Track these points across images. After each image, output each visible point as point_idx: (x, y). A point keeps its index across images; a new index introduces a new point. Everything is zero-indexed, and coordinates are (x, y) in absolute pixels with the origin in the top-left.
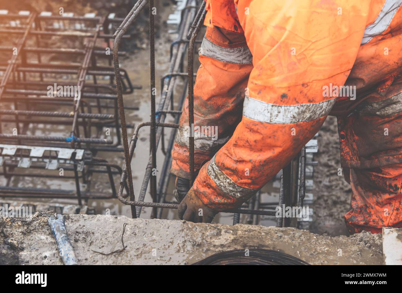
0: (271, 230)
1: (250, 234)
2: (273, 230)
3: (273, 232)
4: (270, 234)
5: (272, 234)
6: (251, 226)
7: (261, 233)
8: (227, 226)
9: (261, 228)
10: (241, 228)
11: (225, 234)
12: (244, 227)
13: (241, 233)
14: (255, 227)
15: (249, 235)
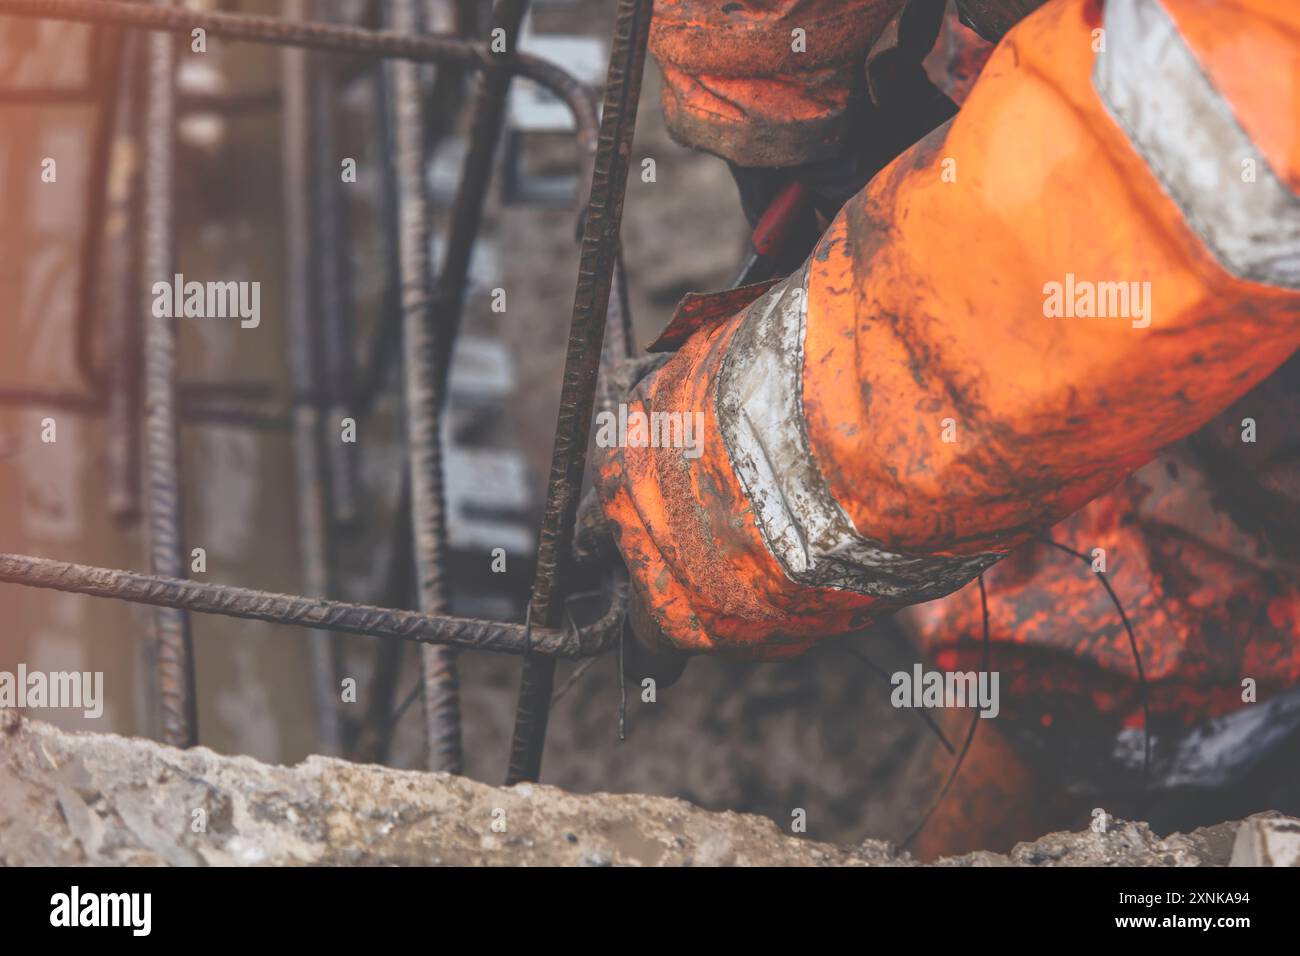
0: (536, 813)
1: (408, 839)
2: (548, 817)
3: (546, 828)
4: (534, 848)
5: (544, 844)
6: (405, 783)
7: (477, 837)
8: (257, 772)
9: (469, 797)
10: (343, 790)
11: (256, 825)
12: (361, 787)
13: (351, 826)
14: (432, 791)
15: (406, 846)
